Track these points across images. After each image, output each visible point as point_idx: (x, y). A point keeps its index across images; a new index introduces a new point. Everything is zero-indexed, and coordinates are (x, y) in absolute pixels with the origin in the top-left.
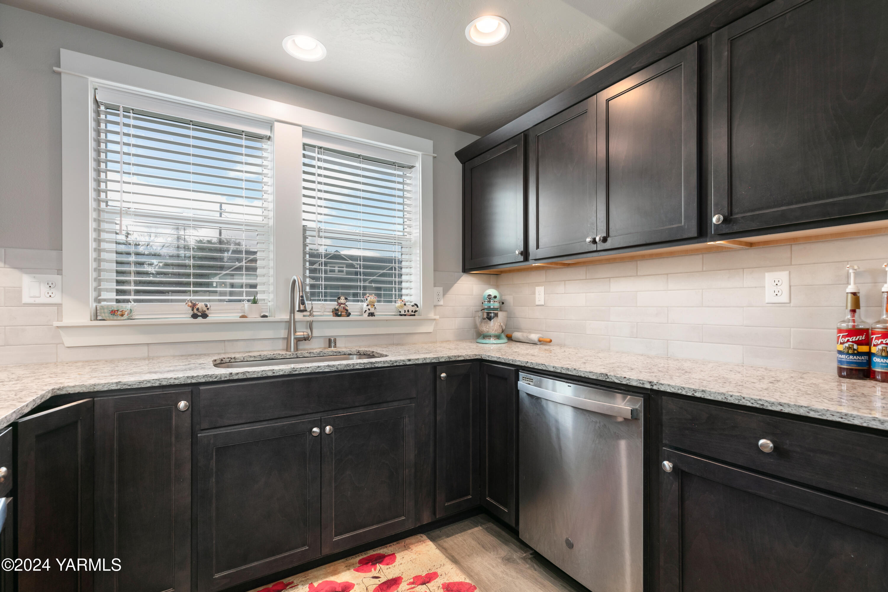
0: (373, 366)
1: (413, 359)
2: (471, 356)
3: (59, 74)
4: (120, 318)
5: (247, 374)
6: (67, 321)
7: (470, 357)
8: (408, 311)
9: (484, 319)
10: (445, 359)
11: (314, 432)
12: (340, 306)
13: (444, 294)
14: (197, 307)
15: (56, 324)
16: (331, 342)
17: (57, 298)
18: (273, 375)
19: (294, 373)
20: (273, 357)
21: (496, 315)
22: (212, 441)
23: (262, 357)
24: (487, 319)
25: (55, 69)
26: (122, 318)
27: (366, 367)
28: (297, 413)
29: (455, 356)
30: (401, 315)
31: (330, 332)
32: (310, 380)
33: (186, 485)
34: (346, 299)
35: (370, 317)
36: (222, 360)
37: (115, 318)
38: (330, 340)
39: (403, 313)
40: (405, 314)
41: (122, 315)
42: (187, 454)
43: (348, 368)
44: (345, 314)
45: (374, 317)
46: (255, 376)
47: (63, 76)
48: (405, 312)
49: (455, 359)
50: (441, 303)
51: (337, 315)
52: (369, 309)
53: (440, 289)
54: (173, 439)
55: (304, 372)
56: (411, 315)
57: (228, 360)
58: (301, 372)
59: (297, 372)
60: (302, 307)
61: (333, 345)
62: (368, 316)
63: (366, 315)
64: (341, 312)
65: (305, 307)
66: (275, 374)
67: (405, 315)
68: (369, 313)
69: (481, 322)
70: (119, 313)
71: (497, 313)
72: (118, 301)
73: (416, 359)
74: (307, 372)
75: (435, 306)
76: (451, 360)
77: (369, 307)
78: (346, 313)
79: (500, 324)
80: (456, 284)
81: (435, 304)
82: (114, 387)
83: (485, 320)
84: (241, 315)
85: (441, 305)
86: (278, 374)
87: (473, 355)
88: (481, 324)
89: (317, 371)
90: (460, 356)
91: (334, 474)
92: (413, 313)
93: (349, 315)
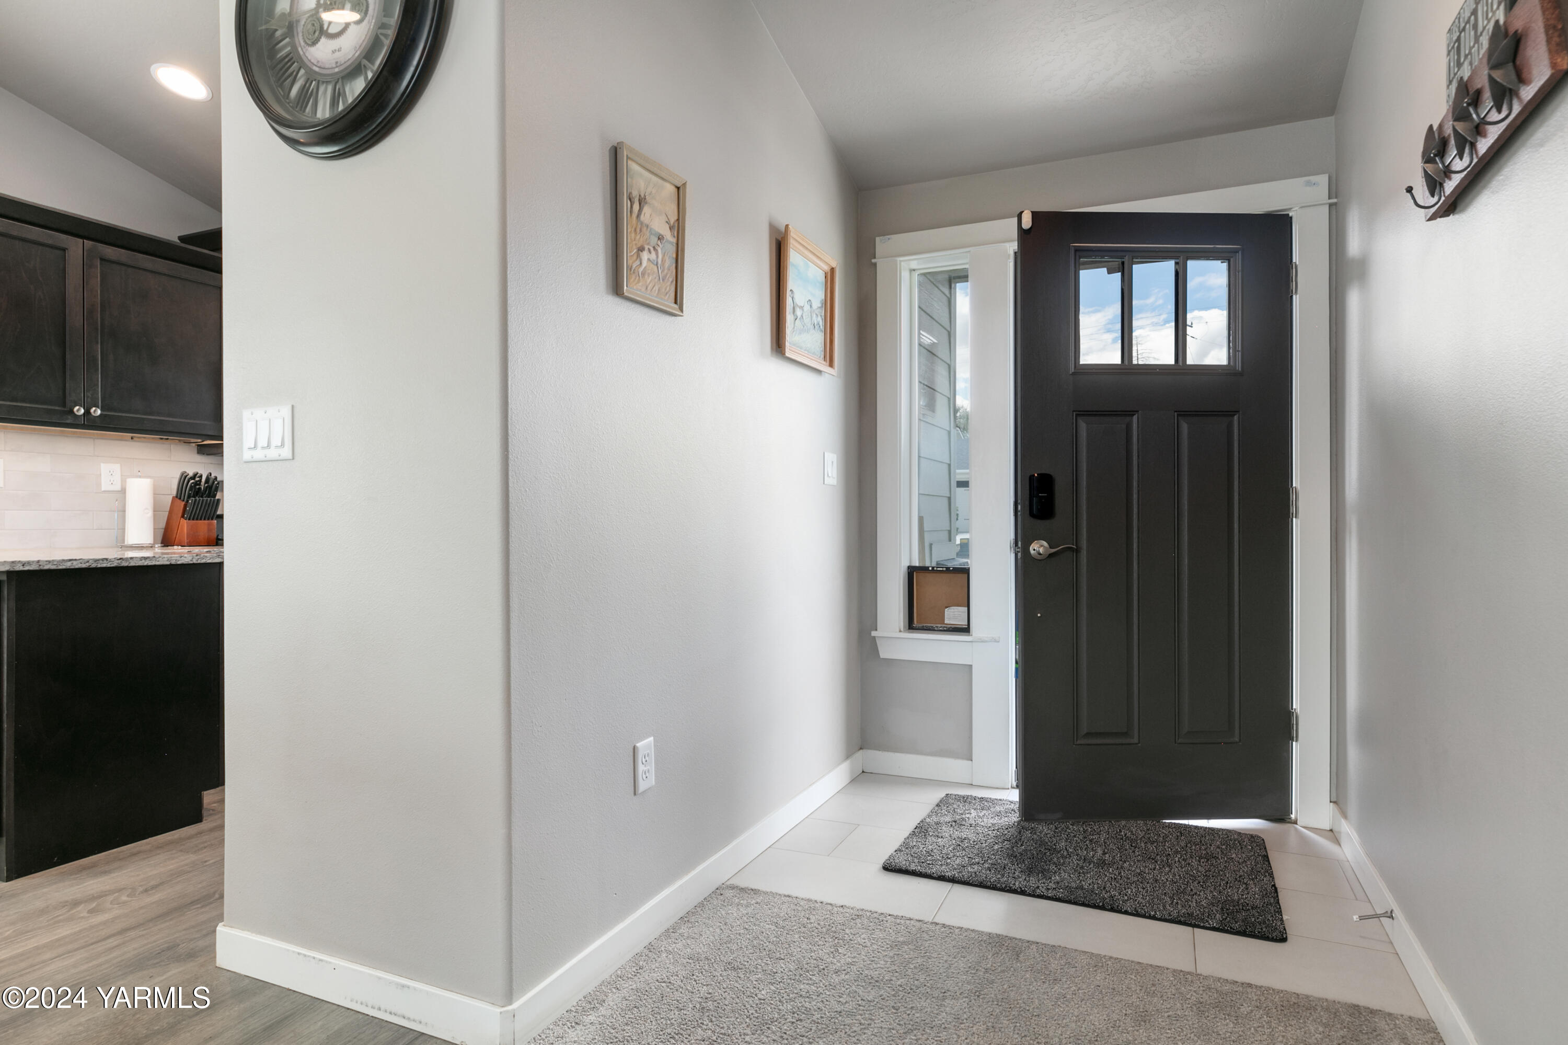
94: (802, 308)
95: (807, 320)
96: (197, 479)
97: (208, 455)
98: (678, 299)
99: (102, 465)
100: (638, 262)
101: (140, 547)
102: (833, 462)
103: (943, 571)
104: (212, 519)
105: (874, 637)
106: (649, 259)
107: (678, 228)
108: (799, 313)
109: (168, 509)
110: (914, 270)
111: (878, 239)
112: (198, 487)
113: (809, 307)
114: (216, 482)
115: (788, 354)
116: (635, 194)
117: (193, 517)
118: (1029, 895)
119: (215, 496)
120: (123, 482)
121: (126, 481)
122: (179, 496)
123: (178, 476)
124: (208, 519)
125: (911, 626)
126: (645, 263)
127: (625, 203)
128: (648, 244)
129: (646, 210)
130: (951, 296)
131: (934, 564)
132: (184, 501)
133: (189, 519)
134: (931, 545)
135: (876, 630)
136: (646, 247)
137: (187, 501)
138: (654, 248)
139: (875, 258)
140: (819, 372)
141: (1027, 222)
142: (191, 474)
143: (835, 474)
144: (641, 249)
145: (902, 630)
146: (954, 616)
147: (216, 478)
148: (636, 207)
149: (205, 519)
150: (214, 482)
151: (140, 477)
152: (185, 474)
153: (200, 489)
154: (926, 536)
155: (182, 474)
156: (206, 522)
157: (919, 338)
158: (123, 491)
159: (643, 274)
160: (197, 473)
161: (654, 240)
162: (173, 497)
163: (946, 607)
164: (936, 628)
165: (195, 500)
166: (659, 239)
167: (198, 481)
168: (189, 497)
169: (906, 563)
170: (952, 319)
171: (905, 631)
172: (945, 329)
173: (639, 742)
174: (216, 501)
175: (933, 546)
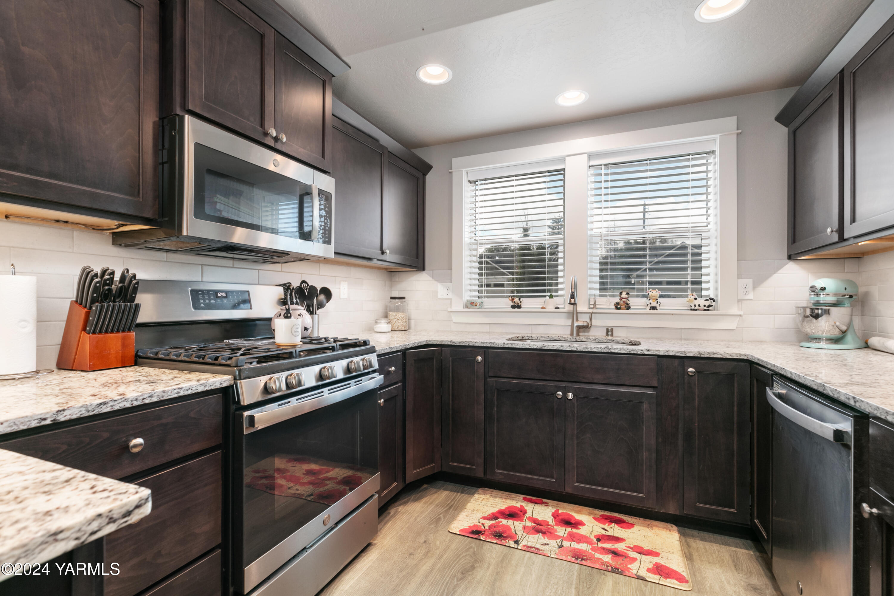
0: (609, 351)
1: (652, 350)
2: (734, 355)
3: (451, 173)
4: (475, 307)
5: (514, 345)
6: (454, 309)
7: (731, 356)
8: (699, 306)
9: (807, 317)
10: (693, 354)
11: (558, 394)
12: (621, 300)
13: (754, 288)
14: (514, 300)
15: (449, 310)
16: (609, 331)
17: (450, 296)
18: (530, 347)
19: (544, 348)
20: (557, 338)
21: (828, 312)
22: (494, 385)
23: (550, 338)
24: (811, 317)
25: (450, 171)
26: (476, 307)
27: (603, 351)
28: (548, 378)
29: (709, 353)
30: (691, 310)
31: (610, 322)
32: (556, 356)
33: (482, 407)
34: (628, 294)
35: (652, 311)
36: (523, 337)
37: (473, 307)
38: (608, 330)
39: (693, 307)
40: (695, 308)
41: (476, 305)
42: (482, 389)
43: (586, 350)
44: (624, 307)
45: (655, 311)
46: (518, 347)
47: (453, 173)
48: (695, 306)
49: (708, 356)
50: (750, 296)
51: (617, 308)
52: (650, 303)
53: (749, 282)
54: (475, 378)
55: (551, 348)
56: (705, 310)
57: (527, 338)
58: (549, 348)
59: (546, 348)
60: (572, 301)
61: (610, 334)
62: (650, 310)
63: (648, 308)
64: (621, 305)
65: (575, 301)
66: (531, 348)
67: (696, 310)
68: (651, 307)
69: (803, 321)
70: (474, 304)
71: (829, 310)
72: (479, 297)
73: (657, 351)
74: (553, 348)
75: (739, 301)
76: (702, 356)
77: (651, 301)
78: (626, 306)
79: (833, 324)
80: (775, 275)
81: (739, 298)
82: (450, 343)
83: (808, 319)
84: (541, 307)
85: (751, 300)
86: (532, 348)
87: (737, 354)
88: (802, 324)
89: (560, 349)
90: (717, 354)
91: (575, 432)
92: (706, 308)
93: (628, 308)
96: (107, 277)
97: (126, 246)
104: (129, 330)
109: (65, 317)
112: (107, 287)
114: (134, 282)
117: (100, 329)
119: (133, 299)
122: (79, 301)
123: (78, 272)
124: (123, 331)
132: (86, 307)
133: (94, 333)
137: (91, 308)
142: (98, 270)
147: (134, 276)
149: (118, 331)
150: (131, 281)
152: (88, 270)
153: (110, 290)
155: (84, 270)
156: (120, 335)
160: (108, 269)
162: (72, 301)
165: (102, 307)
167: (108, 279)
168: (93, 301)
174: (134, 307)
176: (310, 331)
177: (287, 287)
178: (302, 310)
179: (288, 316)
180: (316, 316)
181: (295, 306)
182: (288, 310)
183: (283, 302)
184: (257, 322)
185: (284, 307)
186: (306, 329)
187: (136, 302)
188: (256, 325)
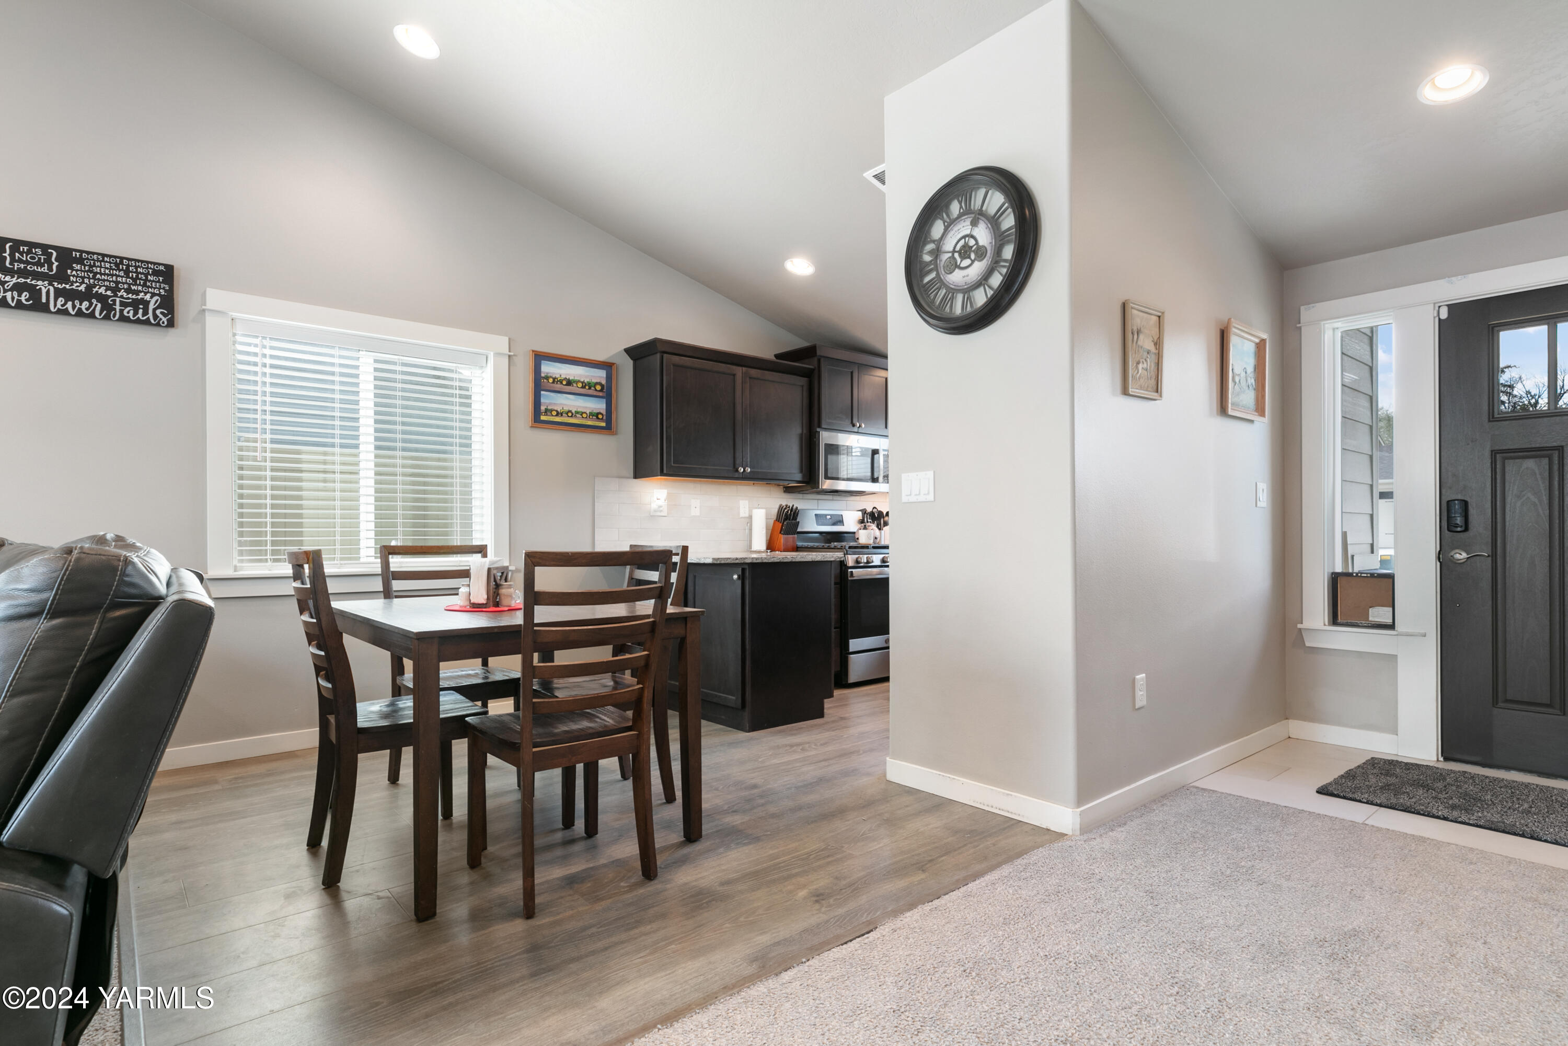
94: (1239, 375)
95: (1243, 383)
97: (789, 492)
98: (1157, 389)
99: (741, 501)
100: (1136, 372)
101: (759, 552)
102: (1263, 490)
103: (1367, 577)
104: (795, 534)
105: (1300, 629)
106: (1143, 368)
107: (1158, 344)
108: (1237, 380)
109: (772, 528)
110: (1337, 328)
111: (1302, 308)
112: (787, 513)
113: (1244, 373)
114: (797, 511)
115: (1230, 412)
116: (1135, 329)
117: (787, 533)
118: (1452, 821)
119: (796, 519)
120: (750, 511)
121: (752, 511)
122: (778, 519)
123: (777, 507)
124: (793, 534)
125: (1334, 619)
126: (1140, 371)
127: (1129, 336)
128: (1142, 358)
129: (1141, 337)
130: (1373, 335)
131: (1356, 570)
132: (780, 523)
133: (783, 535)
134: (1353, 557)
135: (1302, 623)
136: (1141, 360)
137: (783, 523)
138: (1145, 360)
139: (1300, 323)
140: (1252, 421)
141: (1444, 314)
142: (783, 506)
143: (1265, 499)
144: (1138, 363)
145: (1327, 623)
146: (1380, 614)
147: (796, 508)
148: (1136, 336)
149: (791, 534)
150: (795, 511)
151: (759, 508)
152: (781, 506)
153: (788, 515)
154: (1349, 547)
155: (779, 506)
156: (792, 536)
157: (1342, 378)
158: (750, 517)
159: (1139, 379)
160: (787, 506)
161: (1145, 354)
162: (775, 520)
163: (1371, 607)
164: (1360, 625)
165: (786, 522)
166: (1148, 353)
167: (787, 509)
168: (783, 520)
169: (1328, 570)
170: (1374, 355)
171: (1329, 625)
172: (1367, 365)
173: (1137, 675)
174: (797, 523)
175: (1355, 557)
176: (878, 539)
177: (864, 512)
178: (874, 526)
179: (865, 528)
180: (883, 532)
181: (869, 524)
182: (865, 526)
183: (862, 521)
184: (845, 535)
185: (863, 525)
186: (876, 538)
187: (798, 520)
188: (845, 536)
